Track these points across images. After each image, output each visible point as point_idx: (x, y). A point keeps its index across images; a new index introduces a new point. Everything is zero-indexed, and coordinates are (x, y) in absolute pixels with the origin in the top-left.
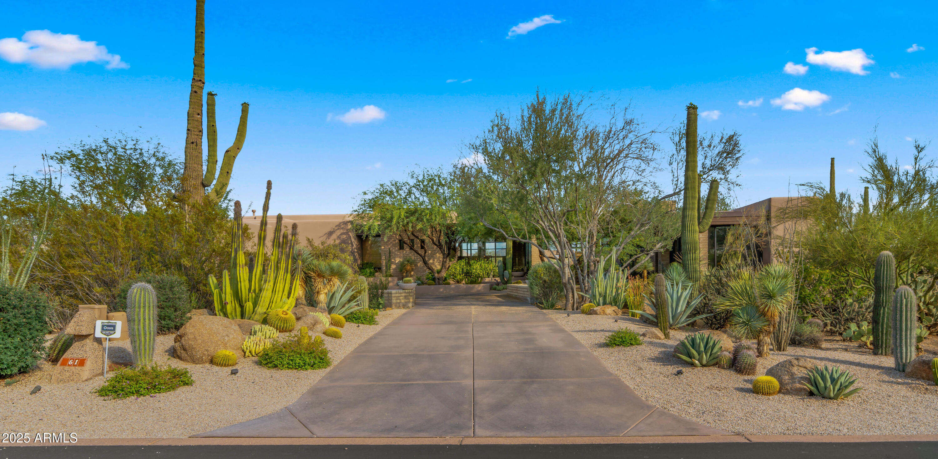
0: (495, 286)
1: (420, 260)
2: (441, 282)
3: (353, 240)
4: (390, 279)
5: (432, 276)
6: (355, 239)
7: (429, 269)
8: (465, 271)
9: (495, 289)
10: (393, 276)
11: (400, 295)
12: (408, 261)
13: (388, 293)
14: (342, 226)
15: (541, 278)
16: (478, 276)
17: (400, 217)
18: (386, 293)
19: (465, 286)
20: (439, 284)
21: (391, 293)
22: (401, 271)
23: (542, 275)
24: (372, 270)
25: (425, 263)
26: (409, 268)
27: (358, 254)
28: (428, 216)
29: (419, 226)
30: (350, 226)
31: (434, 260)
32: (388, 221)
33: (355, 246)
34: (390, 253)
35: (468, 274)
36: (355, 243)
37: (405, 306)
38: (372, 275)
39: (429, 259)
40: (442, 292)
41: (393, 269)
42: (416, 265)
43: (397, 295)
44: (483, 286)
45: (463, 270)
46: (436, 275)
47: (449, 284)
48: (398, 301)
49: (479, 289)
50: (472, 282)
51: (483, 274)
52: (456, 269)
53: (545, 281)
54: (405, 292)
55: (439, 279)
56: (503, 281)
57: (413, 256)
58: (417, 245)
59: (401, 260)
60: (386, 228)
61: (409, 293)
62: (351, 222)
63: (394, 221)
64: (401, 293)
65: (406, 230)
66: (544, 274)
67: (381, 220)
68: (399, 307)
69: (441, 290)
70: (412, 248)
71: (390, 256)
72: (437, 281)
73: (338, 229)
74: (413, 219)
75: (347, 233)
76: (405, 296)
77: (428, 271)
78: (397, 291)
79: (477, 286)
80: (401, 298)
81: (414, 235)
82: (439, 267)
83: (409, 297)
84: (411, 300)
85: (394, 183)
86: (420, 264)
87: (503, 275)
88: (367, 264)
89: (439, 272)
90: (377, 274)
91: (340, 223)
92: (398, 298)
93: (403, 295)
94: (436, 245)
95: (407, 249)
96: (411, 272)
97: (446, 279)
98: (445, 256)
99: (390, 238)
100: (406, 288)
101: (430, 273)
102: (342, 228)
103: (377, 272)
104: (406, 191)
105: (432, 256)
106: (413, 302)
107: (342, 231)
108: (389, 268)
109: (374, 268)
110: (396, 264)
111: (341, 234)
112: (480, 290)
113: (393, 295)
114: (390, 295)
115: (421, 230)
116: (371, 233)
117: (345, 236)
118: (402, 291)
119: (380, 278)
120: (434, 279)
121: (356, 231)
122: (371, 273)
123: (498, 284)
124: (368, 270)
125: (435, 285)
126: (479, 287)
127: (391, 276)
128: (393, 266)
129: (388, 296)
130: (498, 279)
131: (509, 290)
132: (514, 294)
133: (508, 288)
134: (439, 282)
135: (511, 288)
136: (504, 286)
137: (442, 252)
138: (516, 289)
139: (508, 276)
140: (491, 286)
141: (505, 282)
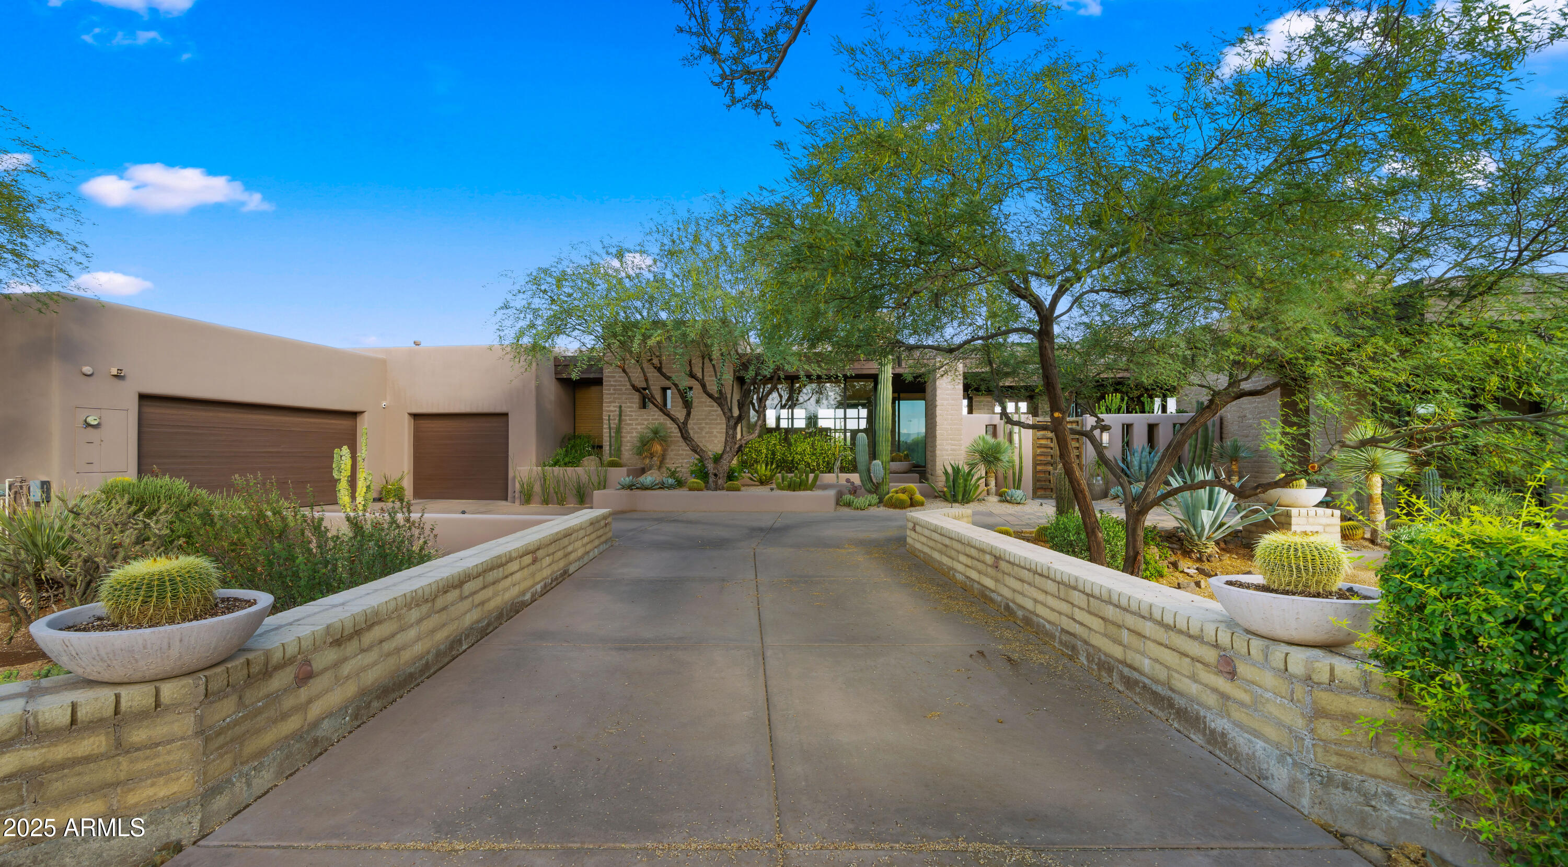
0: (848, 497)
2: (720, 481)
5: (702, 467)
6: (551, 384)
7: (696, 451)
8: (778, 457)
9: (850, 504)
12: (654, 434)
16: (809, 469)
19: (777, 494)
20: (718, 487)
22: (640, 453)
25: (686, 437)
26: (656, 450)
38: (575, 461)
44: (823, 498)
46: (711, 466)
47: (737, 488)
49: (809, 505)
50: (794, 485)
51: (819, 465)
55: (716, 475)
56: (869, 486)
57: (663, 424)
59: (642, 431)
71: (620, 421)
72: (712, 479)
77: (691, 456)
79: (804, 494)
82: (715, 450)
87: (869, 471)
89: (717, 459)
90: (585, 460)
95: (653, 410)
98: (732, 422)
99: (621, 383)
101: (698, 462)
103: (591, 454)
108: (615, 448)
109: (592, 447)
110: (631, 440)
119: (594, 469)
120: (705, 475)
122: (576, 457)
123: (854, 491)
125: (708, 488)
126: (810, 500)
128: (626, 444)
130: (855, 478)
131: (924, 540)
132: (960, 567)
133: (918, 528)
134: (716, 483)
135: (936, 536)
136: (869, 497)
137: (724, 413)
138: (989, 559)
139: (882, 472)
140: (840, 495)
141: (875, 488)
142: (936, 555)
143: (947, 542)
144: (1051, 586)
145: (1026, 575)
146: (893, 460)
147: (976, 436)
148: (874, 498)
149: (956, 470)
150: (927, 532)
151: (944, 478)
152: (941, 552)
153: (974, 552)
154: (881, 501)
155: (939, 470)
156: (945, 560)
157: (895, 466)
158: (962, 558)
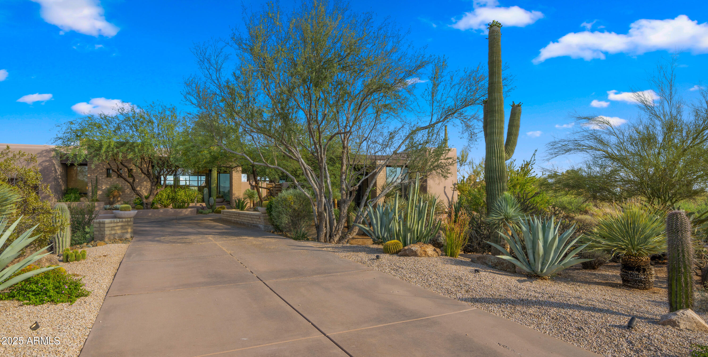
0: (201, 210)
1: (128, 187)
2: (149, 206)
3: (57, 167)
4: (96, 204)
5: (140, 201)
6: (59, 166)
7: (138, 195)
8: (171, 197)
9: (201, 213)
10: (99, 201)
11: (115, 225)
12: (116, 188)
13: (100, 223)
14: (45, 154)
15: (290, 207)
16: (183, 202)
17: (109, 146)
18: (96, 223)
19: (172, 211)
20: (147, 208)
21: (104, 223)
22: (108, 196)
23: (292, 203)
24: (77, 195)
25: (134, 189)
26: (116, 194)
27: (62, 180)
28: (139, 147)
29: (130, 156)
30: (53, 153)
31: (141, 188)
32: (97, 150)
33: (59, 173)
34: (97, 180)
35: (173, 200)
36: (59, 170)
37: (122, 239)
38: (76, 199)
39: (137, 187)
40: (151, 216)
41: (100, 195)
42: (123, 192)
43: (112, 225)
44: (191, 211)
45: (168, 196)
46: (145, 200)
47: (157, 208)
48: (113, 232)
49: (187, 213)
50: (180, 207)
51: (188, 200)
52: (162, 195)
53: (294, 209)
54: (122, 222)
55: (147, 204)
56: (209, 206)
57: (120, 183)
58: (125, 174)
59: (108, 187)
60: (94, 156)
61: (128, 222)
62: (54, 150)
63: (104, 149)
64: (117, 223)
65: (115, 160)
66: (294, 202)
67: (89, 148)
68: (114, 241)
69: (150, 214)
70: (120, 176)
71: (97, 182)
72: (145, 205)
73: (40, 157)
74: (123, 149)
75: (50, 161)
76: (122, 226)
77: (135, 196)
78: (113, 220)
79: (184, 211)
80: (117, 228)
81: (123, 165)
82: (146, 194)
83: (127, 227)
84: (129, 230)
85: (103, 116)
86: (128, 191)
87: (209, 201)
88: (72, 189)
89: (147, 198)
90: (82, 199)
91: (43, 151)
92: (112, 228)
93: (120, 224)
94: (145, 174)
95: (114, 177)
96: (118, 198)
97: (153, 203)
98: (154, 184)
99: (97, 166)
100: (123, 216)
101: (138, 199)
102: (45, 156)
103: (82, 197)
104: (116, 125)
105: (140, 184)
106: (131, 233)
107: (44, 159)
108: (94, 192)
109: (80, 194)
110: (102, 190)
111: (43, 162)
112: (187, 215)
113: (106, 225)
114: (102, 225)
115: (131, 159)
116: (77, 160)
117: (48, 163)
118: (118, 220)
119: (85, 203)
120: (142, 204)
121: (61, 158)
122: (76, 198)
123: (204, 209)
124: (73, 196)
125: (144, 209)
126: (186, 212)
127: (97, 200)
128: (99, 192)
129: (100, 227)
130: (204, 205)
131: (225, 215)
132: (233, 219)
133: (224, 213)
134: (147, 207)
135: (228, 214)
136: (209, 210)
137: (150, 180)
138: (238, 215)
139: (213, 202)
140: (198, 211)
141: (210, 207)
142: (228, 218)
143: (230, 214)
144: (246, 216)
145: (243, 215)
146: (217, 198)
147: (246, 189)
148: (211, 210)
149: (239, 200)
150: (226, 213)
151: (235, 204)
152: (229, 217)
153: (235, 214)
154: (213, 212)
155: (234, 202)
156: (230, 218)
157: (218, 200)
158: (234, 217)
